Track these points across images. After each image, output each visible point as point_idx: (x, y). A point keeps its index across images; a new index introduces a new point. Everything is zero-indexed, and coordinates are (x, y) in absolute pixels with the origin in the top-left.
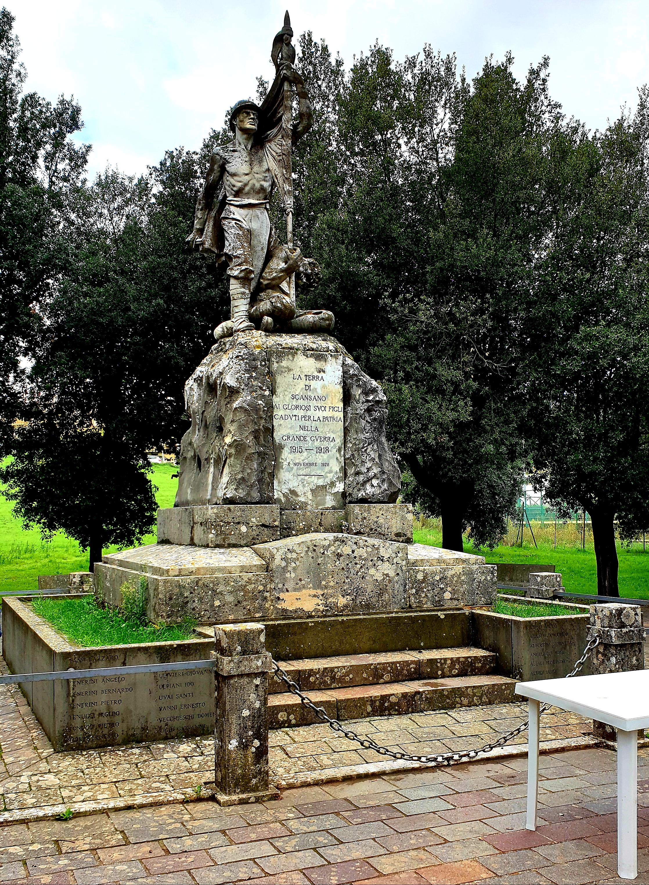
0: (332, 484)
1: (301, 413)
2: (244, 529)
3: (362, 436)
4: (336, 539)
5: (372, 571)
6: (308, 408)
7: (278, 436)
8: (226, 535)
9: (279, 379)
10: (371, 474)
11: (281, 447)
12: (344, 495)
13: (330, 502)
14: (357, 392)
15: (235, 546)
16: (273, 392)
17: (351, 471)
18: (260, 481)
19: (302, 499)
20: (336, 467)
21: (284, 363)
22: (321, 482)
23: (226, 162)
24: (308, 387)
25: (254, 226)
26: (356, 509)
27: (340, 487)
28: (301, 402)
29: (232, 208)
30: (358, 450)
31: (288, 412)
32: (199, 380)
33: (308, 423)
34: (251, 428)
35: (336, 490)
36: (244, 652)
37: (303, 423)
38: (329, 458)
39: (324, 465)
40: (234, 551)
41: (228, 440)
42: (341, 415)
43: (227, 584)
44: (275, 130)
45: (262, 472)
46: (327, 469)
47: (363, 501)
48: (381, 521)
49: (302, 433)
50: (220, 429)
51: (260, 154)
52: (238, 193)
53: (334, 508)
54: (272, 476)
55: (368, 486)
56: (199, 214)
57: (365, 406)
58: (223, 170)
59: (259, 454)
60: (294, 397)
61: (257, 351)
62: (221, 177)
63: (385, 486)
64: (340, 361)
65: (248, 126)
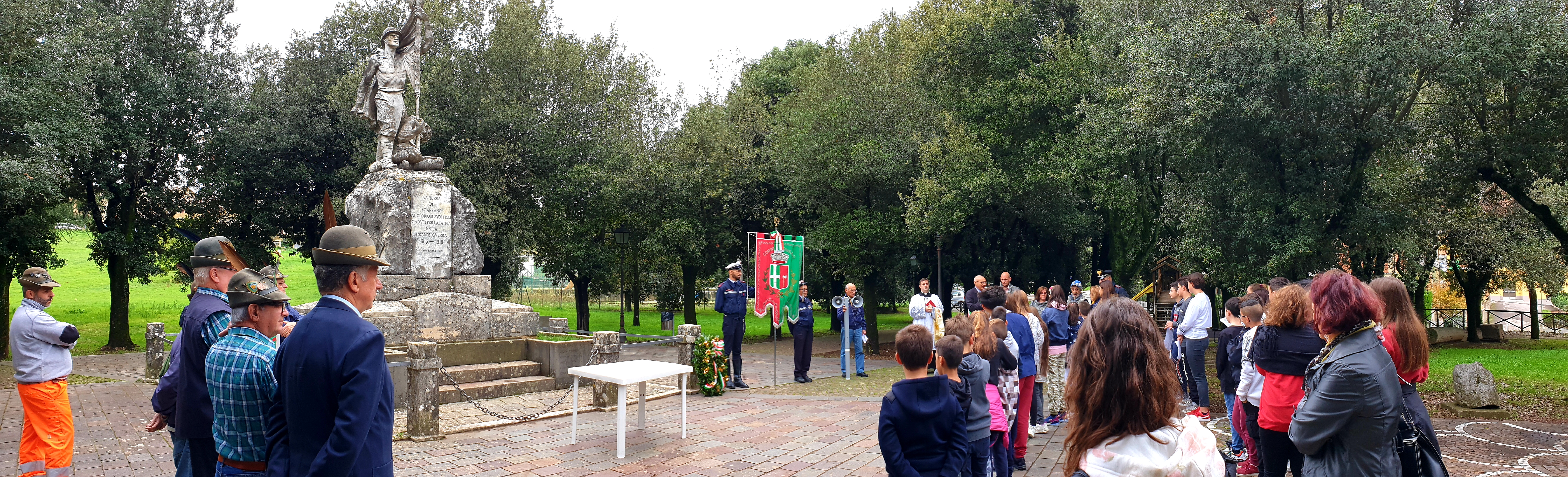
0: (445, 263)
1: (427, 219)
2: (395, 290)
3: (462, 234)
4: (453, 296)
5: (472, 316)
6: (431, 217)
7: (413, 233)
8: (385, 294)
9: (415, 199)
10: (467, 257)
11: (416, 240)
12: (452, 269)
13: (443, 273)
14: (459, 207)
15: (389, 300)
16: (411, 207)
17: (456, 255)
18: (404, 260)
19: (427, 272)
20: (447, 252)
21: (418, 190)
22: (438, 262)
23: (379, 64)
24: (431, 204)
25: (396, 104)
26: (459, 278)
27: (449, 265)
28: (427, 213)
29: (382, 93)
30: (460, 242)
31: (420, 219)
32: (358, 197)
33: (431, 226)
34: (400, 228)
35: (446, 266)
36: (427, 357)
37: (428, 225)
38: (443, 247)
39: (440, 251)
40: (390, 303)
41: (385, 235)
42: (450, 221)
43: (391, 322)
44: (409, 47)
45: (405, 255)
46: (442, 253)
47: (462, 273)
48: (473, 285)
49: (428, 231)
50: (378, 228)
51: (400, 60)
52: (386, 84)
53: (445, 278)
54: (410, 257)
55: (465, 264)
56: (360, 95)
57: (464, 216)
58: (377, 68)
59: (404, 244)
60: (423, 210)
61: (401, 182)
62: (375, 73)
63: (475, 264)
64: (450, 189)
65: (394, 44)
